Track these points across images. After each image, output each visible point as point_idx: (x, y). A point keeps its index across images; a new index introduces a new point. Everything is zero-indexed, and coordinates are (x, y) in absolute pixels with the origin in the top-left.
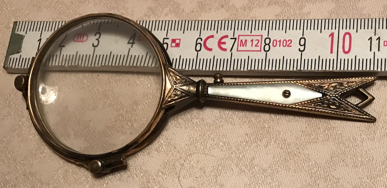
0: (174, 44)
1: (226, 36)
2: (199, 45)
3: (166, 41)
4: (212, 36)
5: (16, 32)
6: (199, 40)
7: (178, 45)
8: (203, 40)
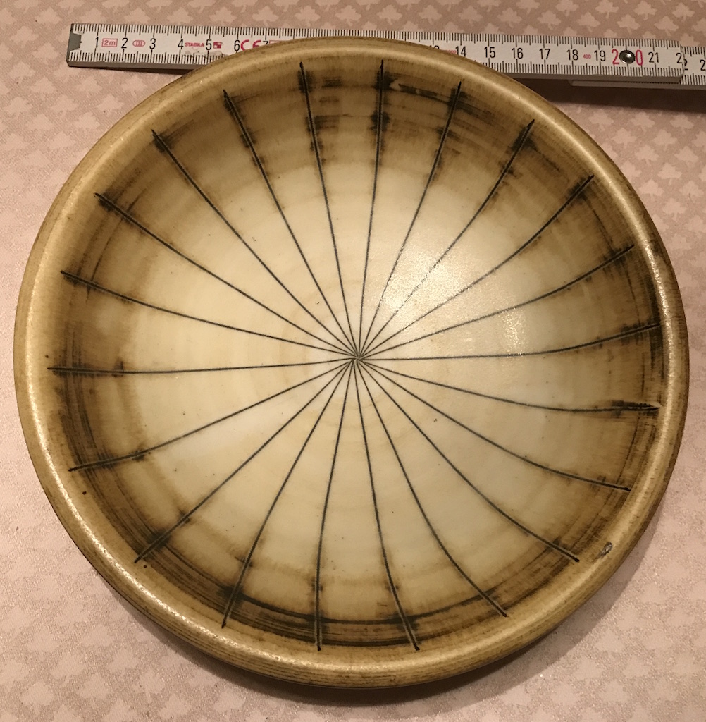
0: (216, 46)
1: (260, 41)
2: (237, 46)
3: (209, 42)
4: (247, 41)
5: (74, 32)
6: (237, 43)
7: (219, 47)
8: (241, 42)
